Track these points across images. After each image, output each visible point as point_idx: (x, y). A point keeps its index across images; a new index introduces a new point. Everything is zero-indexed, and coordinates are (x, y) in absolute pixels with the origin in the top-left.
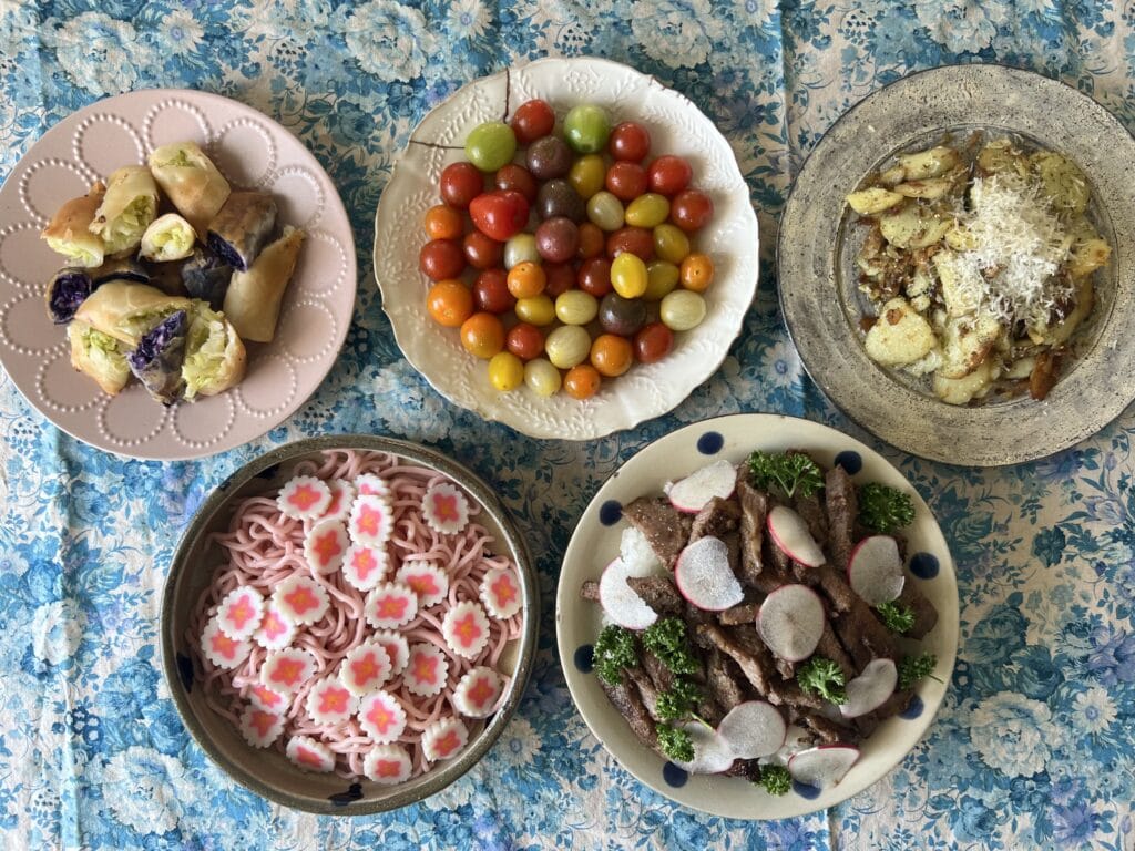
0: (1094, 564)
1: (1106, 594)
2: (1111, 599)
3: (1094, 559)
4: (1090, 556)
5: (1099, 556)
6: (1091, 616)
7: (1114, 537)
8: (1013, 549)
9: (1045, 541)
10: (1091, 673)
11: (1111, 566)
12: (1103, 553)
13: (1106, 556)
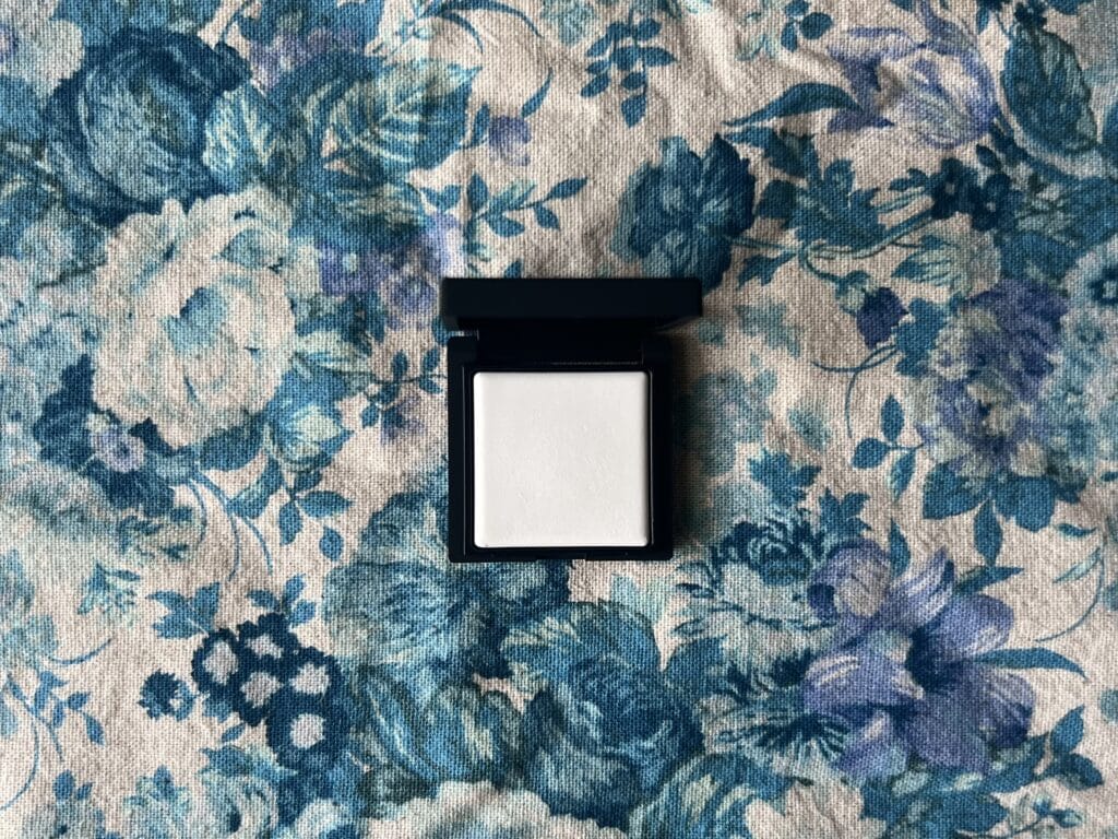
0: (855, 299)
1: (891, 417)
2: (908, 437)
3: (857, 277)
4: (844, 265)
5: (880, 267)
6: (828, 499)
7: (937, 192)
8: (548, 219)
9: (670, 198)
10: (810, 727)
11: (919, 306)
12: (894, 255)
13: (908, 269)
